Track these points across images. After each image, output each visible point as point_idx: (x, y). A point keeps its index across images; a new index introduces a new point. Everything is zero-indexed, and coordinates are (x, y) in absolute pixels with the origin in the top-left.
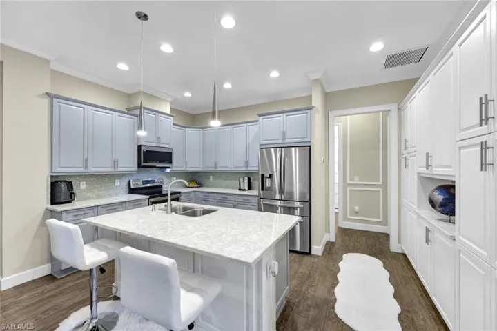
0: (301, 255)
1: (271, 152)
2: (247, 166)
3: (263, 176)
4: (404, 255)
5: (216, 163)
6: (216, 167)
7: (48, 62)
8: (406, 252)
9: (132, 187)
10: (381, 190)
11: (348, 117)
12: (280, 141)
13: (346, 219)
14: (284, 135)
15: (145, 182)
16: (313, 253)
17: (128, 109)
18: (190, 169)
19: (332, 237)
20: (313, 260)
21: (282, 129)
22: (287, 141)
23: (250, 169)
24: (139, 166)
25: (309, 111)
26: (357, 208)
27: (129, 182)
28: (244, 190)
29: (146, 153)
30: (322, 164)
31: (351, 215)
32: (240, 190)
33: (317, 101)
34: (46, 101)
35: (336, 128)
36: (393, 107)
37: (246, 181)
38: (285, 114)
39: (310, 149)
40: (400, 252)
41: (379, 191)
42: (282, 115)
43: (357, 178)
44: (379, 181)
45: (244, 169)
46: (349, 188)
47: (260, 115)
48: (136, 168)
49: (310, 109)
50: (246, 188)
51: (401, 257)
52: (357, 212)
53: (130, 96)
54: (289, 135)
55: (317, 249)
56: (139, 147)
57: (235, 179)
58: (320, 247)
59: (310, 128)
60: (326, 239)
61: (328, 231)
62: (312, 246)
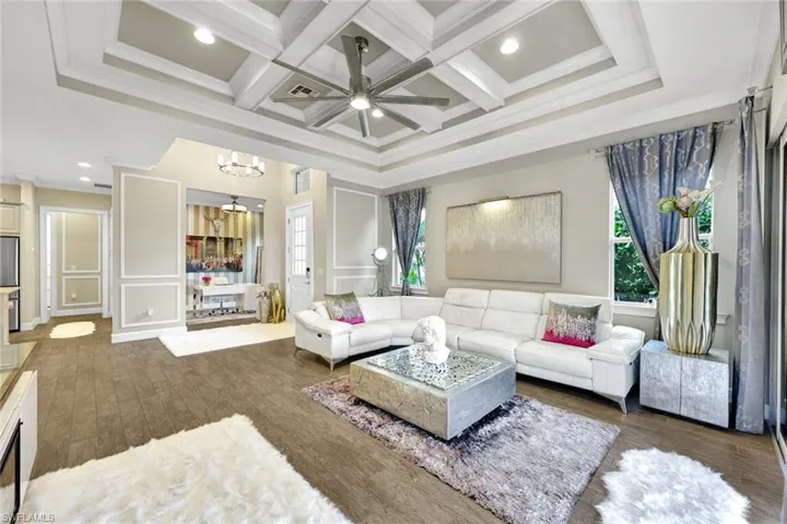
10: (98, 277)
11: (64, 213)
13: (60, 307)
16: (22, 330)
19: (45, 319)
25: (17, 207)
26: (74, 296)
31: (66, 303)
33: (26, 198)
35: (48, 217)
39: (19, 240)
41: (96, 279)
43: (73, 267)
44: (98, 270)
46: (64, 278)
49: (19, 205)
52: (74, 300)
55: (27, 326)
58: (30, 325)
59: (18, 220)
60: (37, 321)
61: (38, 314)
62: (22, 324)
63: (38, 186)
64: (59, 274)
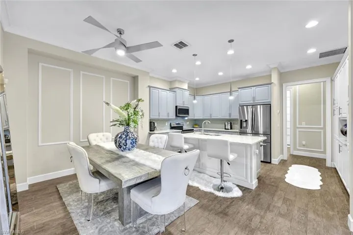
0: (265, 164)
1: (244, 108)
2: (230, 116)
3: (241, 121)
4: (335, 168)
5: (211, 115)
6: (211, 117)
7: (148, 73)
8: (336, 167)
9: (172, 126)
10: (322, 131)
11: (298, 86)
12: (252, 102)
13: (295, 149)
14: (254, 99)
15: (177, 124)
16: (272, 162)
17: (170, 89)
18: (196, 118)
19: (285, 157)
20: (272, 165)
21: (253, 96)
22: (256, 102)
23: (232, 117)
24: (176, 116)
25: (270, 85)
26: (304, 143)
27: (171, 124)
28: (228, 129)
29: (179, 109)
30: (278, 114)
31: (299, 147)
32: (225, 129)
33: (275, 79)
34: (148, 89)
35: (288, 92)
36: (328, 80)
37: (229, 125)
38: (255, 88)
39: (270, 106)
40: (333, 166)
41: (321, 132)
42: (253, 88)
43: (304, 123)
44: (321, 125)
45: (228, 117)
46: (298, 130)
47: (239, 88)
48: (174, 117)
49: (270, 84)
50: (229, 128)
51: (333, 169)
52: (304, 145)
53: (171, 82)
54: (257, 99)
55: (275, 161)
56: (176, 107)
57: (222, 124)
58: (277, 160)
59: (270, 94)
60: (281, 157)
61: (282, 153)
62: (272, 159)
63: (282, 71)
64: (295, 127)
